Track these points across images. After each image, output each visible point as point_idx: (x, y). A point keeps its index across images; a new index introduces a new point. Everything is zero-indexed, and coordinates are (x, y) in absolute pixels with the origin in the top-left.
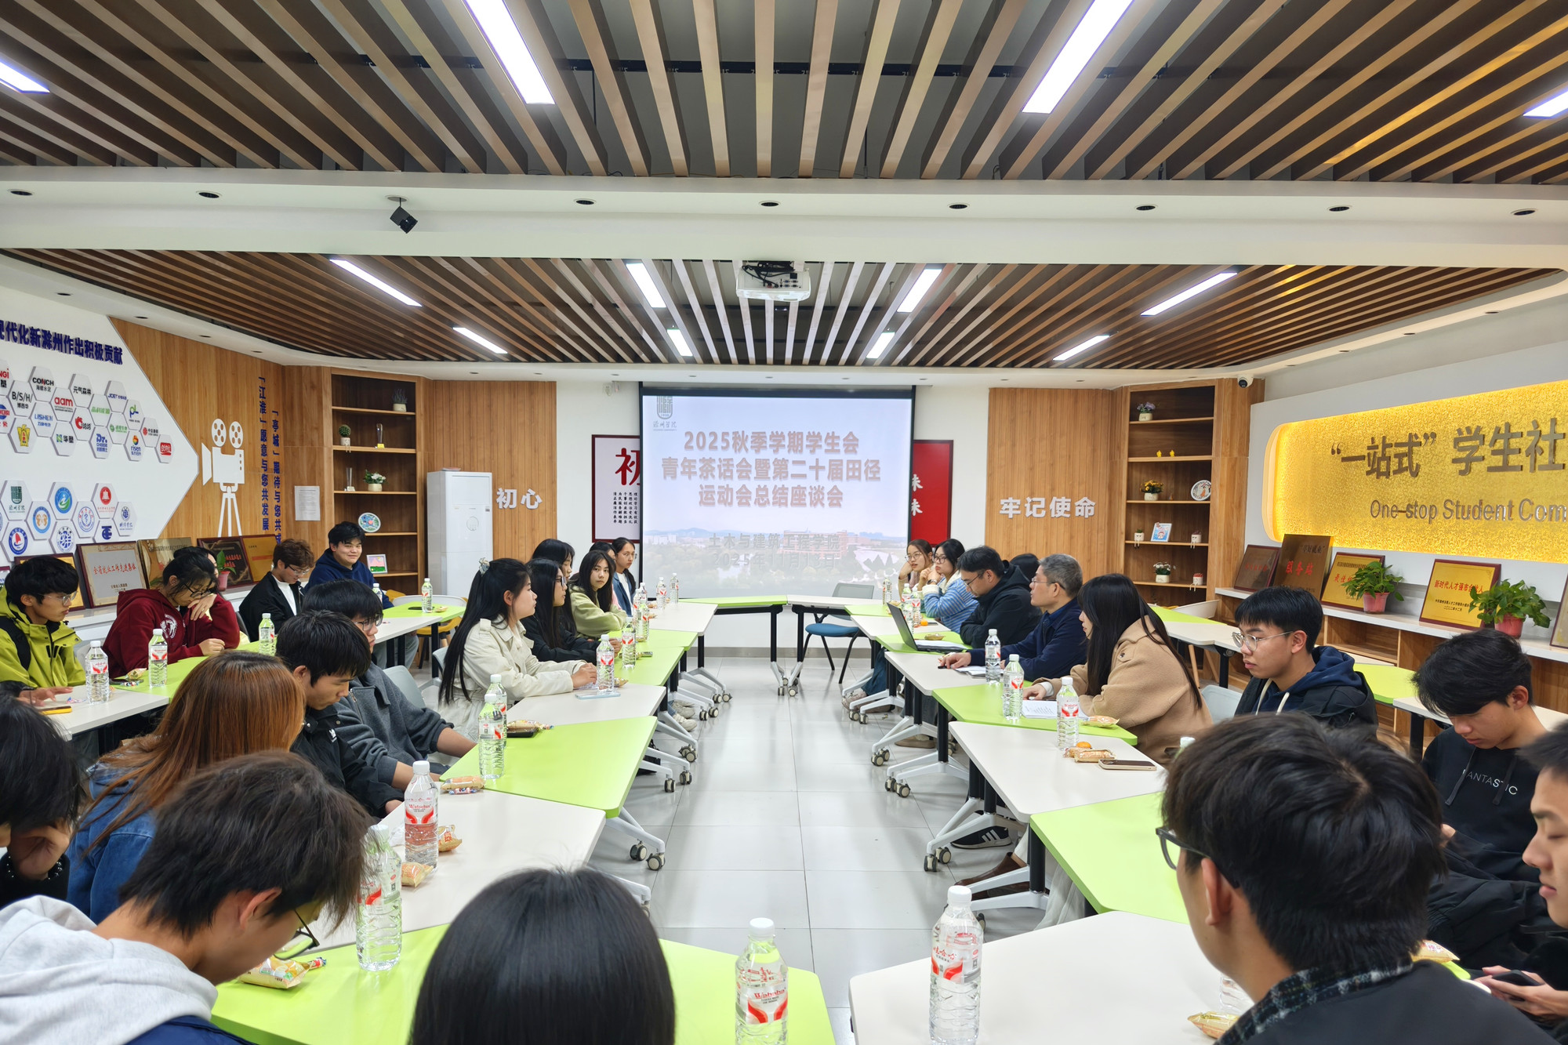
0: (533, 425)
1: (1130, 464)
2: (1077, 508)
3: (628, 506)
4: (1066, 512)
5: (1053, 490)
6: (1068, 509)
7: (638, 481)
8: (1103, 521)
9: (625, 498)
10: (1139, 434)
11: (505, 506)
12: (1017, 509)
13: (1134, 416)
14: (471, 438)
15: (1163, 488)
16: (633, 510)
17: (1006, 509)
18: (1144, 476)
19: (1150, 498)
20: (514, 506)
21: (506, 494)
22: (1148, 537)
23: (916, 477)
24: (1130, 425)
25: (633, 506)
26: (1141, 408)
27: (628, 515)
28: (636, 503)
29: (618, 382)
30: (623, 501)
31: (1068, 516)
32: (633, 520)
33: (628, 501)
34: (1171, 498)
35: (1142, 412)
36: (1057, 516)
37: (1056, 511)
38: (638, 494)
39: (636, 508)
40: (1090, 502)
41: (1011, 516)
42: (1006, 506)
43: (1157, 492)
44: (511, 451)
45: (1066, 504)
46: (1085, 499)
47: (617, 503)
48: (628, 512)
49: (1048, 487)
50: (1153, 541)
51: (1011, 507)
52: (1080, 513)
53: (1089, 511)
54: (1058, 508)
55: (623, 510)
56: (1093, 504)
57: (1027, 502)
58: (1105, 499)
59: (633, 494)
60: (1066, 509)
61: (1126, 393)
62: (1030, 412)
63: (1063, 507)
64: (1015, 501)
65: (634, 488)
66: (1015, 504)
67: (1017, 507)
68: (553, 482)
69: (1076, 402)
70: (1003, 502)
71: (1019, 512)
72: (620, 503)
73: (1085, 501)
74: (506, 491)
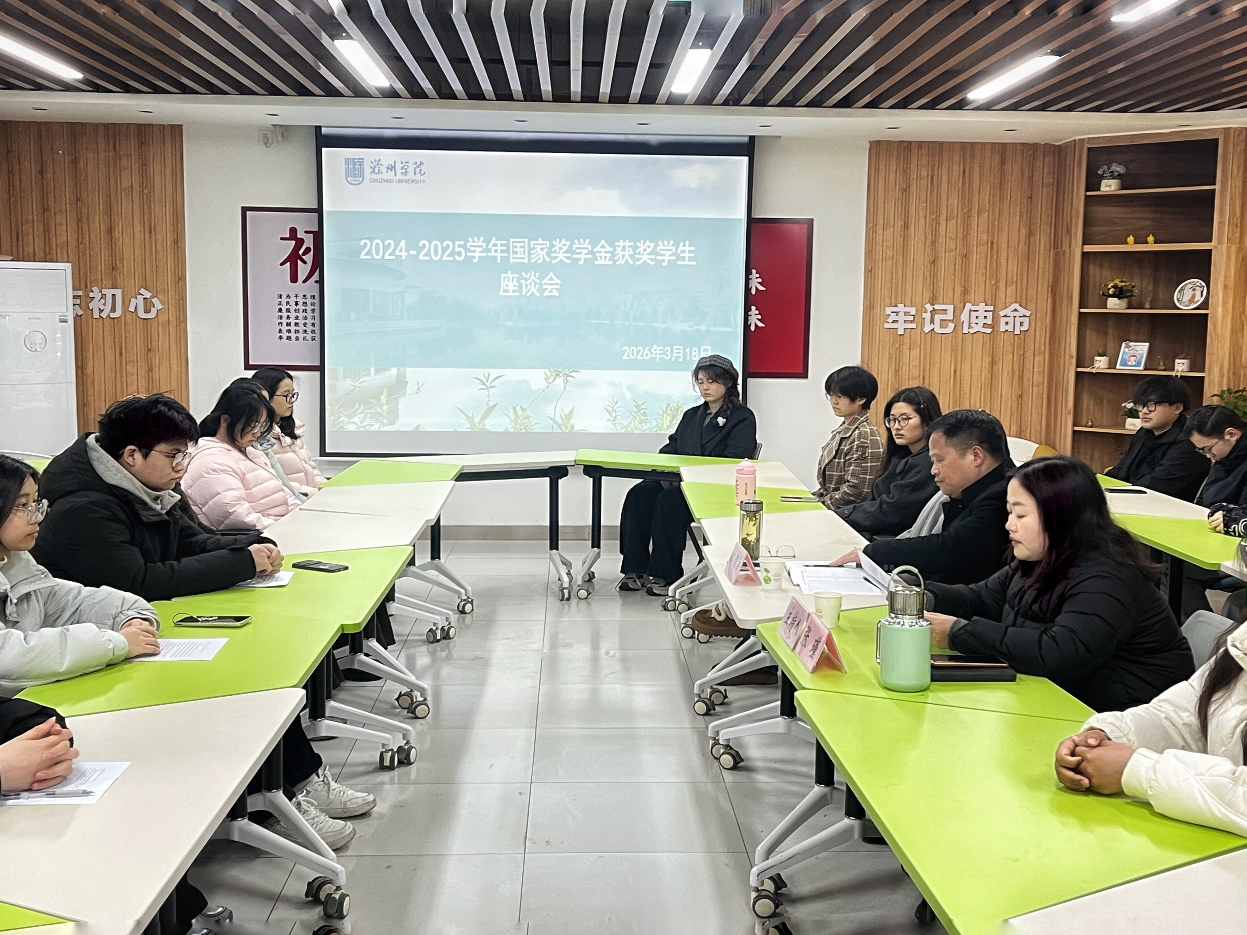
0: (146, 191)
1: (1085, 256)
2: (1003, 320)
3: (301, 315)
4: (985, 325)
5: (965, 292)
6: (989, 321)
7: (316, 277)
8: (1041, 339)
9: (297, 304)
10: (1102, 211)
11: (104, 315)
12: (911, 322)
13: (1093, 183)
14: (45, 210)
15: (1136, 291)
16: (309, 321)
17: (893, 322)
18: (1107, 273)
19: (1114, 305)
20: (118, 314)
21: (103, 296)
22: (1112, 364)
23: (754, 274)
24: (1087, 197)
25: (309, 314)
26: (1104, 172)
27: (301, 328)
28: (313, 311)
29: (281, 126)
30: (293, 307)
31: (989, 331)
32: (309, 336)
33: (301, 307)
34: (1147, 305)
35: (1106, 178)
36: (972, 331)
37: (970, 323)
38: (317, 297)
39: (314, 318)
40: (1022, 311)
41: (901, 332)
42: (893, 317)
43: (1126, 297)
44: (110, 231)
45: (986, 314)
46: (1016, 306)
47: (284, 310)
48: (301, 325)
49: (958, 290)
50: (1120, 368)
51: (901, 317)
52: (1007, 328)
53: (1022, 324)
54: (973, 320)
55: (293, 321)
56: (1028, 313)
57: (926, 312)
58: (1045, 304)
59: (308, 296)
60: (985, 321)
61: (1082, 149)
62: (932, 177)
63: (981, 317)
64: (907, 309)
65: (312, 287)
66: (906, 313)
67: (911, 318)
68: (180, 279)
69: (1003, 162)
70: (888, 310)
71: (913, 326)
72: (288, 310)
73: (1015, 310)
74: (104, 291)
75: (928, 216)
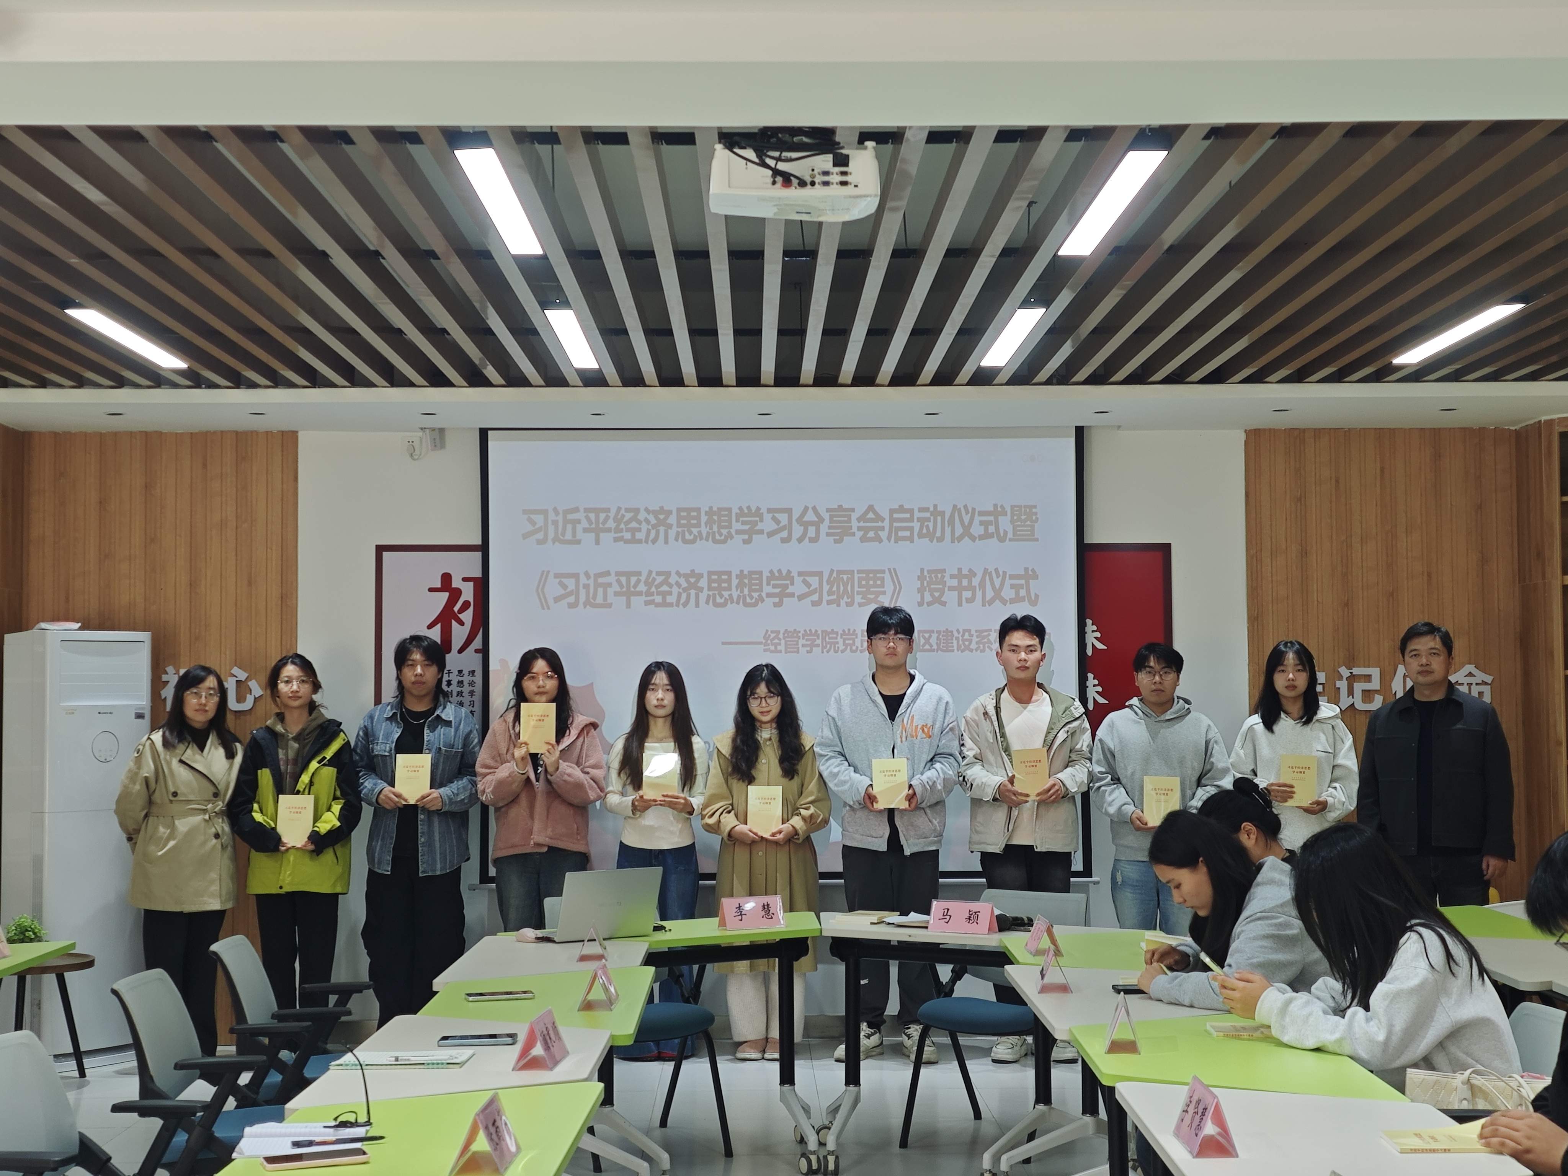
0: (244, 526)
1: (1565, 590)
7: (478, 643)
8: (1510, 716)
14: (104, 556)
23: (1090, 626)
24: (1561, 504)
25: (466, 699)
28: (472, 693)
29: (434, 430)
33: (455, 688)
38: (478, 673)
39: (472, 703)
40: (1481, 676)
44: (196, 586)
46: (1470, 668)
49: (1387, 644)
56: (1489, 679)
57: (1341, 678)
58: (1511, 664)
59: (465, 672)
61: (1550, 434)
62: (1337, 481)
65: (471, 658)
69: (1438, 458)
73: (1470, 674)
75: (1334, 537)
